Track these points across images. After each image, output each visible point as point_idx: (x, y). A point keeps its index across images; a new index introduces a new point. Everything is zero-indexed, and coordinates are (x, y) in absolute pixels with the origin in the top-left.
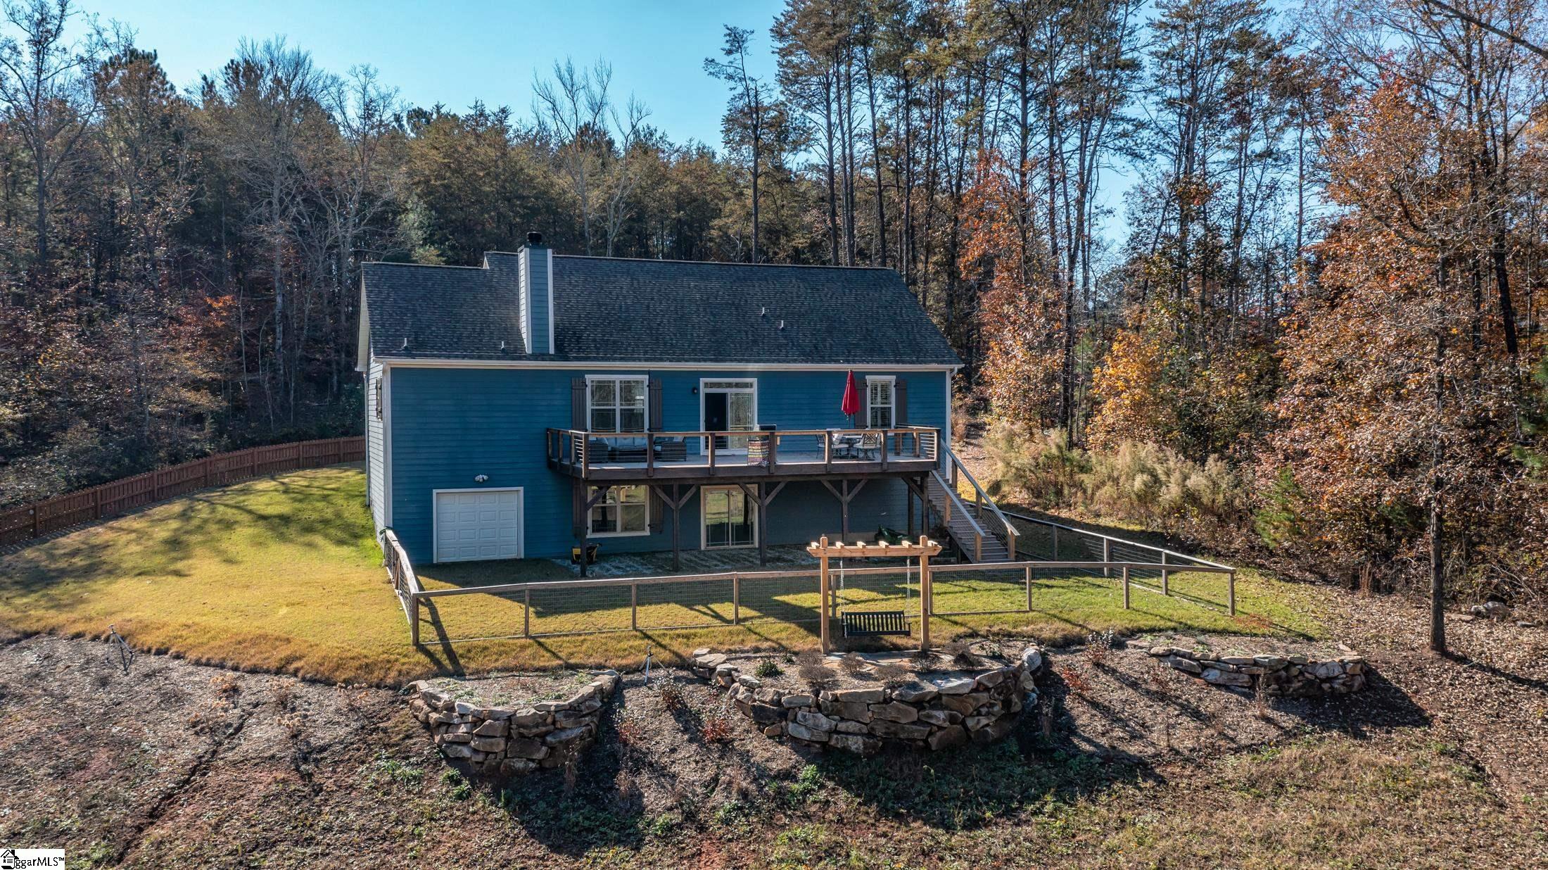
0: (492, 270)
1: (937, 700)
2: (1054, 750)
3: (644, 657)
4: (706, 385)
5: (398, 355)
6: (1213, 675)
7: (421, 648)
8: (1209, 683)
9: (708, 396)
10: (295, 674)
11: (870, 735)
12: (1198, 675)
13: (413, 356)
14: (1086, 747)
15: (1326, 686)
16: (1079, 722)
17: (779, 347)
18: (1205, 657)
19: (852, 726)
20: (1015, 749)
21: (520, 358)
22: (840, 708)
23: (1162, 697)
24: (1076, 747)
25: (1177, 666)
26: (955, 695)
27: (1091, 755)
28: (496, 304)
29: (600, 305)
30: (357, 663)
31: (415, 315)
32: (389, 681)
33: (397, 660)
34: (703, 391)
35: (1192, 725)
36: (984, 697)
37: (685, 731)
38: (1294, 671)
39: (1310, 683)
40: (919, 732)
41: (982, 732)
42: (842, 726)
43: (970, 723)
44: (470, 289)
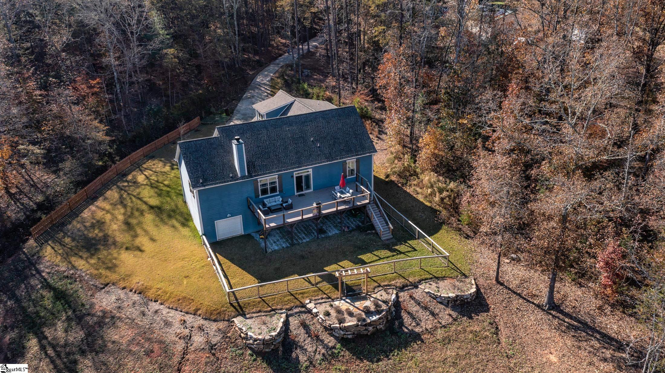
0: (220, 136)
1: (370, 324)
2: (398, 332)
3: (292, 304)
4: (296, 174)
5: (200, 187)
6: (439, 300)
7: (231, 304)
8: (437, 302)
9: (297, 177)
10: (200, 316)
11: (354, 334)
12: (435, 299)
13: (204, 186)
14: (406, 330)
15: (466, 300)
16: (405, 321)
17: (319, 155)
18: (437, 295)
19: (349, 333)
20: (388, 334)
21: (237, 180)
22: (346, 329)
23: (426, 308)
24: (403, 331)
25: (430, 296)
26: (374, 321)
27: (407, 333)
28: (225, 154)
29: (258, 147)
30: (216, 312)
31: (201, 166)
32: (226, 319)
33: (226, 310)
34: (295, 176)
35: (432, 319)
36: (381, 321)
37: (307, 333)
38: (458, 298)
39: (462, 300)
40: (365, 332)
41: (381, 329)
42: (347, 333)
43: (378, 327)
44: (215, 149)
